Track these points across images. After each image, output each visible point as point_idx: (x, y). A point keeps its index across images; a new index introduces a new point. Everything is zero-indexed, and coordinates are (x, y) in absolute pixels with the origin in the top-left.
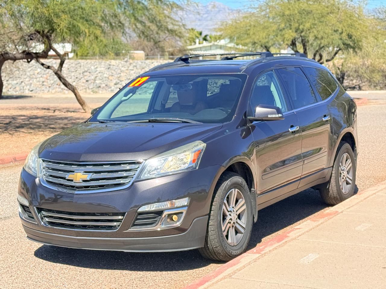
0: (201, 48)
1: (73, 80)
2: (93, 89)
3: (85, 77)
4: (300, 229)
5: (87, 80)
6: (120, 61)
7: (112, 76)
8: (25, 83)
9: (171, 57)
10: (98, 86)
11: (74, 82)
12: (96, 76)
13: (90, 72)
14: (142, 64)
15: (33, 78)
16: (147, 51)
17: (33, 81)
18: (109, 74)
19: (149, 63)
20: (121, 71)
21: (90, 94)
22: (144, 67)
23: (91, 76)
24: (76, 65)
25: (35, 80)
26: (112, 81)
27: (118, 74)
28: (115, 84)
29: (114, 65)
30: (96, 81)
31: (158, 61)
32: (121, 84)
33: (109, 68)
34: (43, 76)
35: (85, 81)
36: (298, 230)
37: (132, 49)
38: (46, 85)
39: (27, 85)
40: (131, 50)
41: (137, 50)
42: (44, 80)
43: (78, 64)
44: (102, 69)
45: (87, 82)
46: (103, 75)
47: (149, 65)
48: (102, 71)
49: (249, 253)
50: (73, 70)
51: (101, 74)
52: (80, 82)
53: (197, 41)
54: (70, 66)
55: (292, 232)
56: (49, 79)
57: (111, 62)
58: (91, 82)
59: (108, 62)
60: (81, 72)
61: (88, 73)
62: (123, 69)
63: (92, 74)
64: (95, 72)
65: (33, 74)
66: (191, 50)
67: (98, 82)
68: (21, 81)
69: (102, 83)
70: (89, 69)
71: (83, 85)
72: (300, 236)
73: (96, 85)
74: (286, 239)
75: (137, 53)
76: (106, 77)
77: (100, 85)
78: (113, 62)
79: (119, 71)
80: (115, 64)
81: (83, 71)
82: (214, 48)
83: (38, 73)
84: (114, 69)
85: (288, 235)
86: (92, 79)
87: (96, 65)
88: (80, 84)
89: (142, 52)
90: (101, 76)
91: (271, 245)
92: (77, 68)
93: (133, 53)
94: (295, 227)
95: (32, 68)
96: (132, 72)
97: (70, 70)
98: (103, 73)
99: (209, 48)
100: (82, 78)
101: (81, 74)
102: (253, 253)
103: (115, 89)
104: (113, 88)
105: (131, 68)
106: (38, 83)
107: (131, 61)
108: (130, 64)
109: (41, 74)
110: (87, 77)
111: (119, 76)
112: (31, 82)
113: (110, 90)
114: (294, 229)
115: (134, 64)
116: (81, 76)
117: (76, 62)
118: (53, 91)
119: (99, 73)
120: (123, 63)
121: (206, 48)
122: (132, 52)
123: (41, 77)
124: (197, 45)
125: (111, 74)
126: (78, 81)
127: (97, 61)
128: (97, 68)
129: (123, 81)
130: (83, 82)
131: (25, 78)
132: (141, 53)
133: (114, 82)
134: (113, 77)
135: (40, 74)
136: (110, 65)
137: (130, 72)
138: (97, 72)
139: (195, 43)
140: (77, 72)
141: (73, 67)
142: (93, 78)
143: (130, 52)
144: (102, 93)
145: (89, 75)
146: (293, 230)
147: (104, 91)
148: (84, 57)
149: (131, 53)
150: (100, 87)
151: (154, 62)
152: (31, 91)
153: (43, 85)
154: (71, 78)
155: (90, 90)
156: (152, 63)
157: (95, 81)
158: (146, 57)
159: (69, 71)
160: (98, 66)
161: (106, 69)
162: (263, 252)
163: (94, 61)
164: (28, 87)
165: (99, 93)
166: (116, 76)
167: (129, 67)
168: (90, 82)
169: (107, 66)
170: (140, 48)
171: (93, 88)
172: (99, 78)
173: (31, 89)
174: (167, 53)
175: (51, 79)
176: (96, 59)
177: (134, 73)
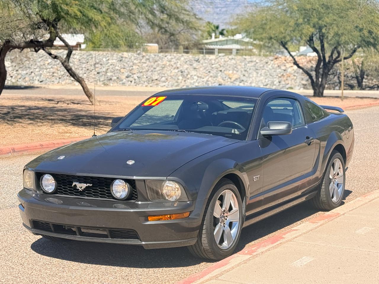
0: (217, 42)
1: (84, 72)
2: (104, 82)
3: (97, 69)
4: (297, 230)
5: (98, 71)
6: (132, 54)
7: (124, 68)
8: (34, 74)
9: (186, 50)
10: (109, 78)
11: (85, 73)
12: (107, 68)
13: (101, 64)
14: (155, 57)
15: (43, 68)
16: (161, 44)
17: (43, 71)
18: (121, 66)
19: (162, 57)
20: (133, 64)
21: (100, 86)
22: (157, 60)
23: (102, 68)
24: (88, 56)
25: (45, 70)
26: (124, 74)
27: (130, 67)
28: (127, 77)
29: (126, 58)
30: (108, 74)
31: (172, 54)
32: (133, 77)
33: (121, 60)
34: (53, 67)
35: (96, 73)
36: (295, 232)
37: (146, 42)
38: (56, 76)
39: (36, 76)
40: (144, 43)
41: (152, 42)
42: (54, 71)
43: (90, 55)
44: (114, 61)
45: (98, 74)
46: (115, 67)
47: (162, 58)
48: (113, 64)
49: (239, 254)
50: (84, 62)
51: (113, 66)
52: (91, 74)
53: (213, 35)
54: (81, 57)
55: (289, 234)
56: (59, 70)
57: (123, 54)
58: (103, 75)
59: (120, 54)
60: (93, 64)
61: (100, 65)
62: (135, 61)
63: (104, 66)
64: (107, 64)
65: (44, 65)
66: (207, 44)
67: (109, 74)
68: (31, 71)
69: (114, 75)
70: (100, 61)
71: (94, 77)
72: (296, 237)
73: (107, 78)
74: (282, 241)
75: (150, 46)
76: (117, 70)
77: (111, 77)
78: (125, 54)
79: (131, 64)
80: (127, 56)
81: (95, 62)
82: (231, 42)
83: (48, 64)
84: (126, 61)
85: (284, 236)
86: (104, 72)
87: (108, 57)
88: (91, 76)
89: (156, 45)
90: (112, 68)
91: (265, 246)
92: (88, 59)
93: (147, 46)
94: (292, 229)
95: (43, 58)
96: (144, 65)
97: (81, 61)
98: (115, 65)
99: (225, 42)
100: (93, 70)
101: (93, 66)
102: (244, 254)
103: (126, 82)
104: (124, 80)
105: (144, 61)
106: (48, 74)
107: (144, 54)
108: (143, 57)
109: (52, 64)
110: (98, 69)
111: (131, 68)
112: (41, 72)
113: (121, 82)
114: (291, 230)
115: (147, 57)
116: (93, 68)
117: (88, 54)
118: (63, 83)
119: (111, 65)
120: (135, 55)
121: (222, 43)
122: (146, 44)
123: (52, 67)
124: (213, 39)
125: (122, 66)
126: (89, 73)
127: (109, 53)
128: (108, 60)
129: (135, 74)
130: (94, 75)
131: (35, 69)
132: (154, 46)
133: (126, 74)
134: (125, 70)
135: (50, 65)
136: (122, 57)
137: (142, 65)
138: (109, 64)
139: (211, 36)
140: (88, 63)
141: (85, 59)
142: (104, 70)
143: (143, 44)
144: (113, 86)
145: (100, 67)
146: (290, 232)
147: (115, 84)
148: (96, 49)
149: (145, 46)
150: (111, 79)
151: (168, 55)
152: (41, 82)
153: (53, 76)
154: (82, 70)
155: (101, 83)
156: (166, 56)
157: (106, 73)
158: (160, 50)
159: (81, 63)
160: (109, 57)
161: (118, 61)
162: (255, 253)
163: (106, 52)
164: (38, 78)
165: (110, 85)
166: (128, 69)
167: (141, 60)
168: (101, 74)
169: (120, 58)
170: (154, 41)
171: (104, 80)
172: (111, 71)
173: (40, 80)
174: (181, 47)
175: (61, 70)
176: (108, 51)
177: (147, 66)
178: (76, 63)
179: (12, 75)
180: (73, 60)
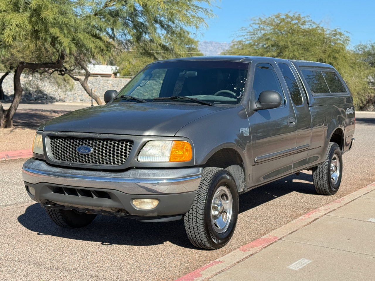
8: (77, 94)
39: (79, 96)
68: (74, 92)
92: (118, 84)
112: (82, 93)
131: (78, 91)
146: (212, 265)
164: (80, 97)
173: (81, 99)
175: (98, 92)
178: (109, 87)
179: (60, 95)
180: (107, 84)
